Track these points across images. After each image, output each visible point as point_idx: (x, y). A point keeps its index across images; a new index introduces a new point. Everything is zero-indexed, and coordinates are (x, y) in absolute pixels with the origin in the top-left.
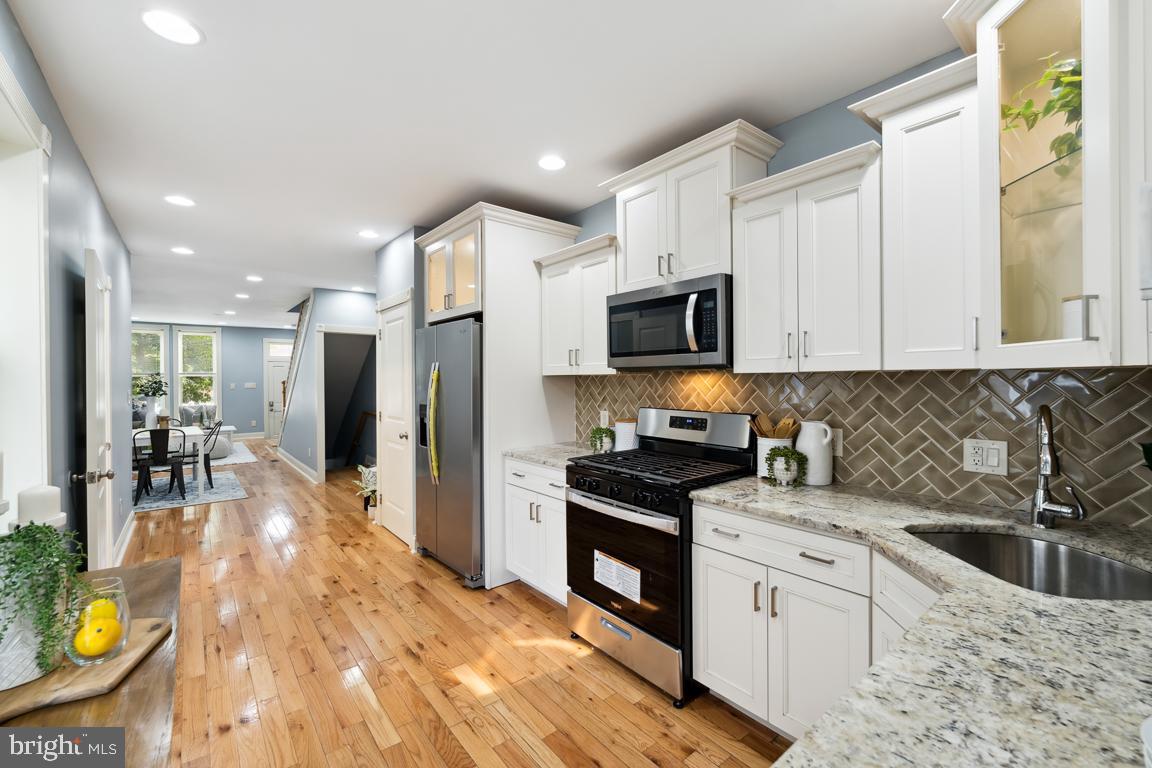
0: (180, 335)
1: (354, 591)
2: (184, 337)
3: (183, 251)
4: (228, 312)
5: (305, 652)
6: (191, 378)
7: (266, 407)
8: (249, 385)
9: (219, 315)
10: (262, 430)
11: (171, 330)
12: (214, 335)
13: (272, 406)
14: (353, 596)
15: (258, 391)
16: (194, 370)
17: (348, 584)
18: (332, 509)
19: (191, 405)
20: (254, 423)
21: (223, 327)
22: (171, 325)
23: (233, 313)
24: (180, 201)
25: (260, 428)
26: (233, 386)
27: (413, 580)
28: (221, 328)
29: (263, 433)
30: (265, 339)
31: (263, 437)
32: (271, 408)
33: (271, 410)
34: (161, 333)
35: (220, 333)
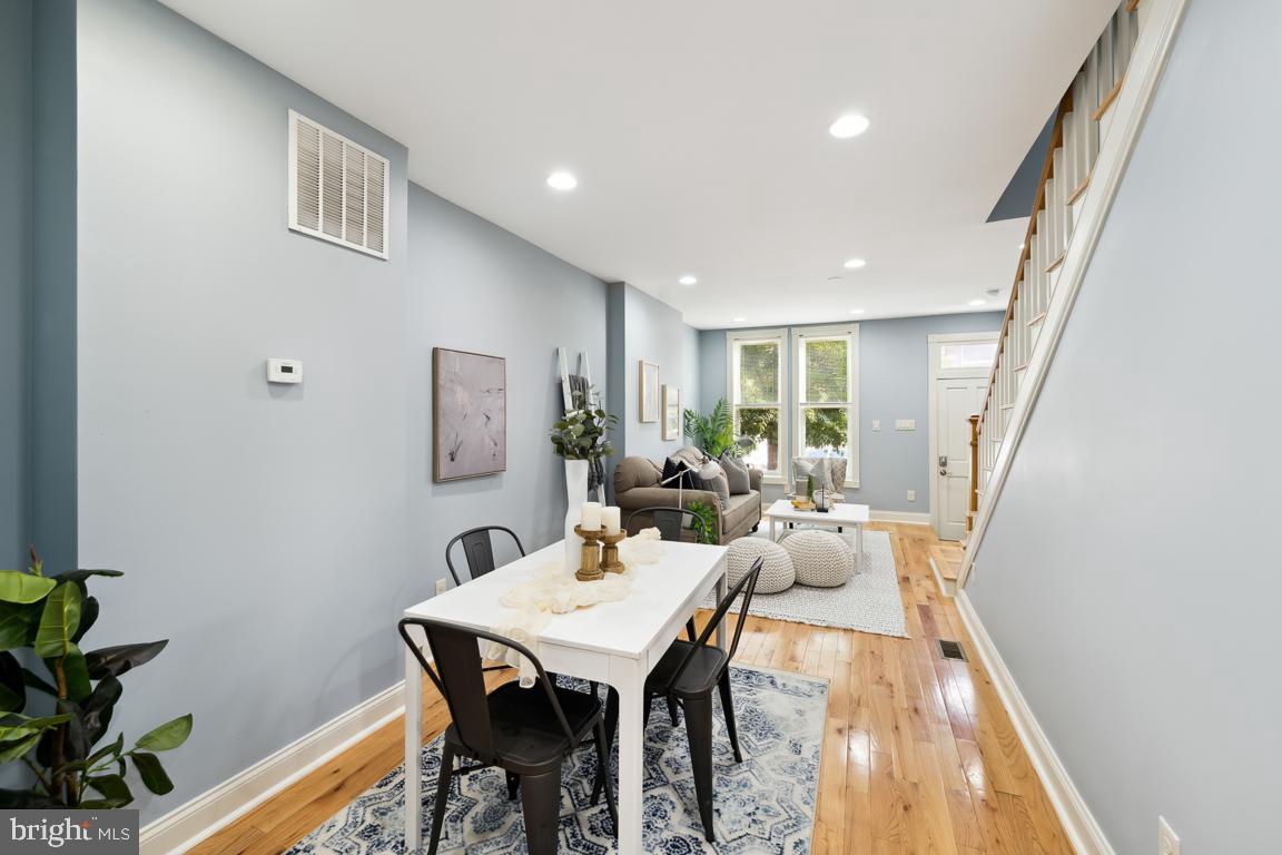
0: (803, 341)
2: (810, 346)
7: (934, 468)
8: (902, 423)
10: (926, 509)
11: (789, 332)
12: (847, 338)
13: (944, 464)
15: (920, 436)
19: (810, 456)
20: (911, 494)
21: (861, 322)
22: (789, 327)
25: (922, 505)
26: (876, 424)
28: (858, 325)
29: (928, 515)
30: (931, 338)
31: (928, 524)
32: (942, 469)
33: (943, 474)
34: (778, 342)
35: (857, 333)
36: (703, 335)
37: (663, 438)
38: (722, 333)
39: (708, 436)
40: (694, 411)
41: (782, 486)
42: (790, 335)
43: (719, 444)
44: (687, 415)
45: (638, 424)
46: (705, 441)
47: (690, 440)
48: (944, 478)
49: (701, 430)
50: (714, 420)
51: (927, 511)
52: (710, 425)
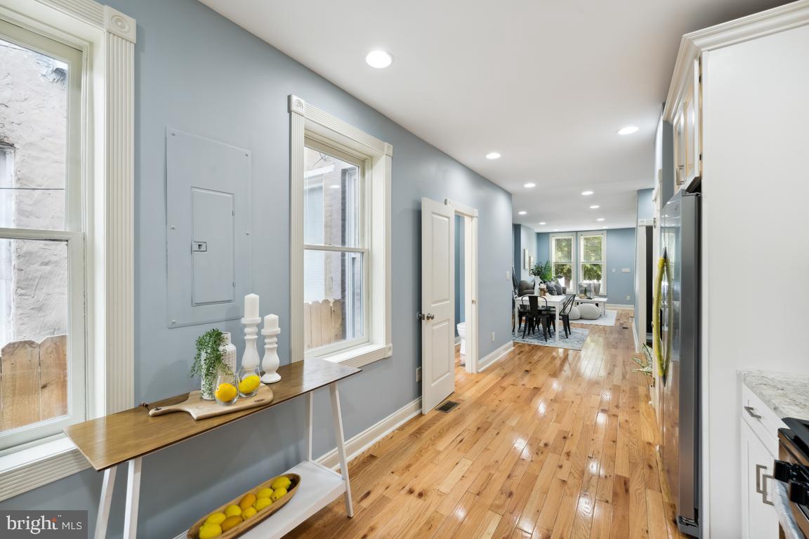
0: (582, 238)
1: (568, 454)
3: (530, 185)
4: (599, 220)
5: (490, 475)
6: (595, 265)
8: (624, 270)
9: (595, 222)
11: (577, 233)
12: (601, 236)
14: (564, 457)
16: (596, 260)
17: (570, 446)
18: (627, 377)
19: (585, 282)
20: (628, 298)
23: (602, 220)
24: (493, 156)
26: (614, 270)
27: (627, 475)
28: (606, 231)
34: (572, 237)
35: (606, 234)
36: (539, 235)
38: (548, 234)
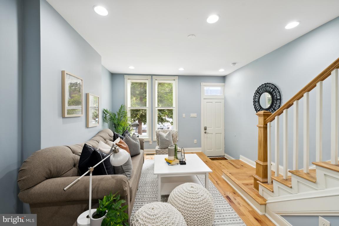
7: (203, 131)
11: (152, 77)
13: (205, 129)
15: (198, 119)
20: (195, 141)
21: (179, 76)
22: (152, 75)
25: (199, 144)
26: (184, 115)
28: (177, 77)
29: (201, 148)
30: (202, 84)
31: (201, 151)
32: (205, 131)
33: (205, 133)
34: (147, 82)
35: (177, 80)
36: (113, 76)
37: (87, 126)
38: (122, 75)
39: (116, 122)
40: (108, 110)
41: (149, 142)
42: (152, 79)
43: (121, 125)
44: (105, 112)
45: (61, 119)
46: (115, 124)
47: (106, 125)
48: (206, 134)
49: (112, 119)
50: (119, 114)
51: (200, 147)
52: (117, 117)
